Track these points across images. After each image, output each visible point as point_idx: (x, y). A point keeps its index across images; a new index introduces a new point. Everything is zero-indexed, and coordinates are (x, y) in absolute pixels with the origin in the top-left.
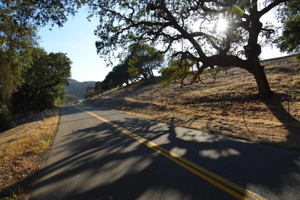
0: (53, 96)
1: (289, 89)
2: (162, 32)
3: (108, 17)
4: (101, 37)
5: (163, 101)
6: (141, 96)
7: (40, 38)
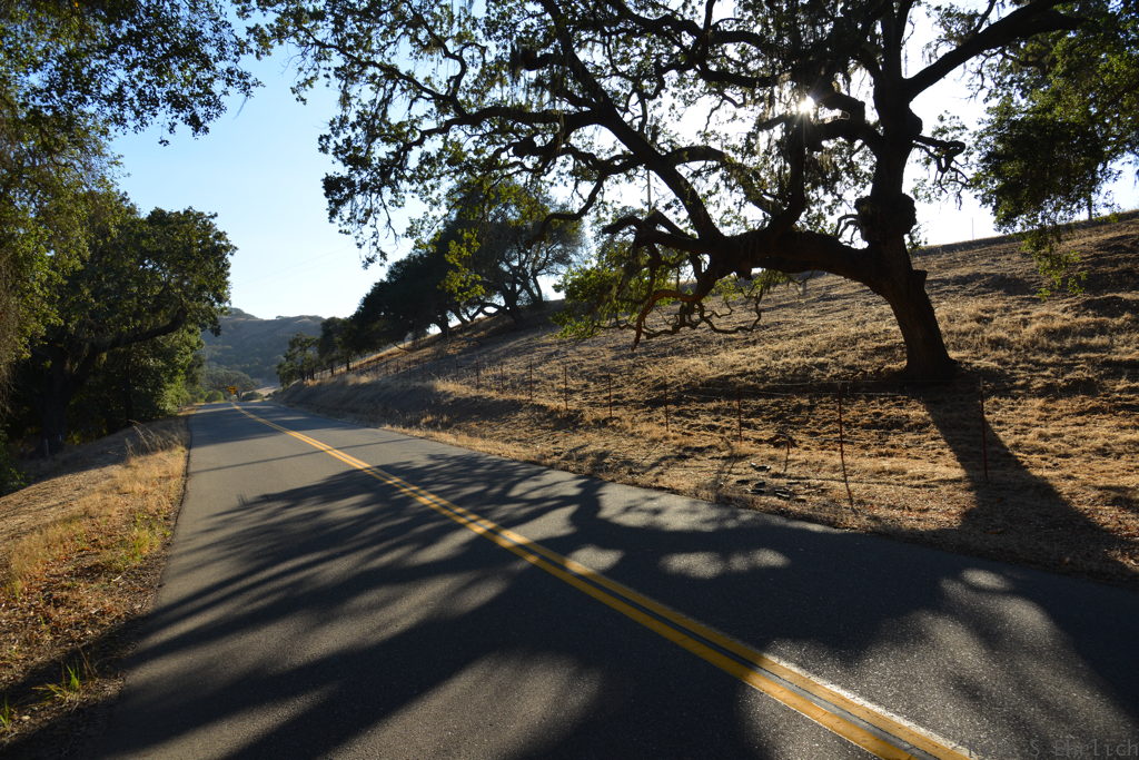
0: (157, 374)
1: (1013, 352)
2: (568, 144)
3: (371, 88)
4: (343, 161)
5: (572, 392)
6: (495, 376)
7: (117, 164)
